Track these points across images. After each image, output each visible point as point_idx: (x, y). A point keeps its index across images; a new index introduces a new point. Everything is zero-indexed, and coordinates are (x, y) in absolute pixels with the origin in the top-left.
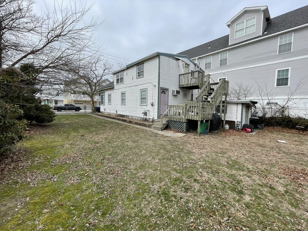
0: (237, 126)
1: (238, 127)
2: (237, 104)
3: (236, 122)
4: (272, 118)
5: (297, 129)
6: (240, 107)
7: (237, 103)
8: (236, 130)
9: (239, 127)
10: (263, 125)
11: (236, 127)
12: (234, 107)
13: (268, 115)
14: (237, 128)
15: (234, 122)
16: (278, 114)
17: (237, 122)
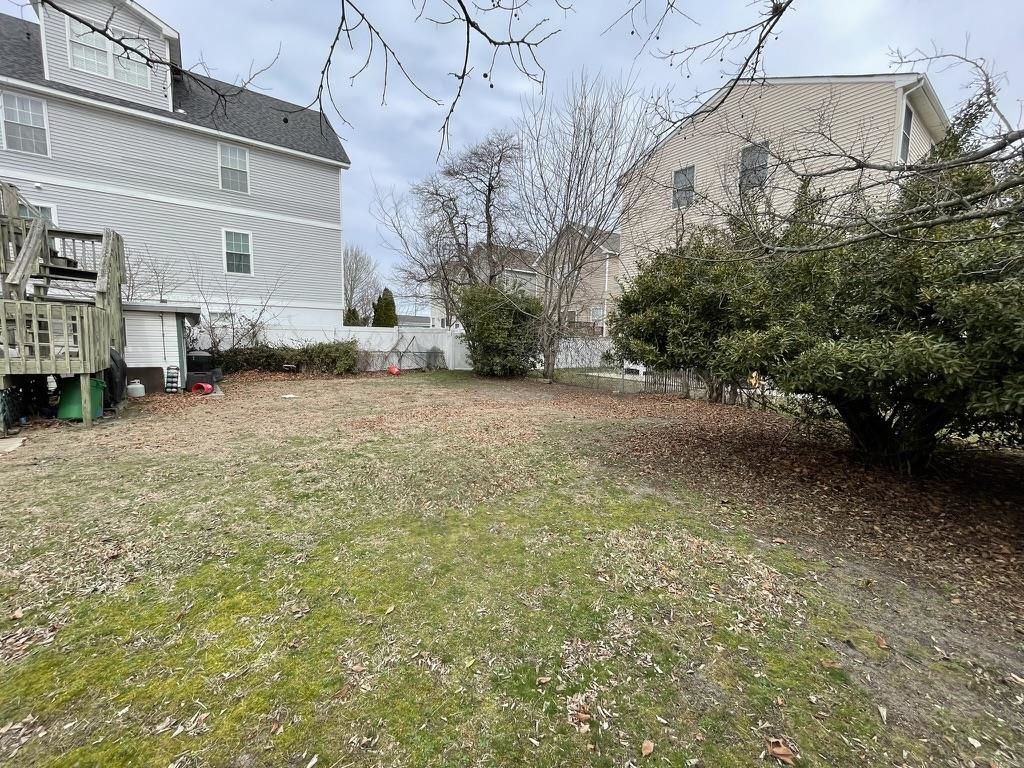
0: (172, 382)
1: (174, 385)
2: (161, 314)
3: (165, 371)
4: (234, 352)
5: (285, 371)
6: (171, 324)
7: (161, 312)
8: (172, 392)
9: (176, 382)
10: (219, 370)
11: (170, 385)
12: (152, 325)
13: (224, 347)
14: (172, 388)
15: (160, 370)
16: (245, 343)
17: (169, 369)
